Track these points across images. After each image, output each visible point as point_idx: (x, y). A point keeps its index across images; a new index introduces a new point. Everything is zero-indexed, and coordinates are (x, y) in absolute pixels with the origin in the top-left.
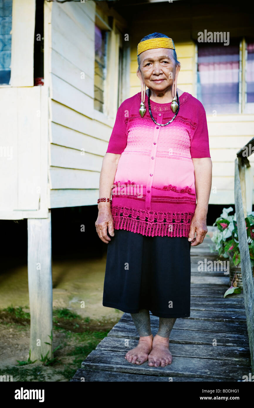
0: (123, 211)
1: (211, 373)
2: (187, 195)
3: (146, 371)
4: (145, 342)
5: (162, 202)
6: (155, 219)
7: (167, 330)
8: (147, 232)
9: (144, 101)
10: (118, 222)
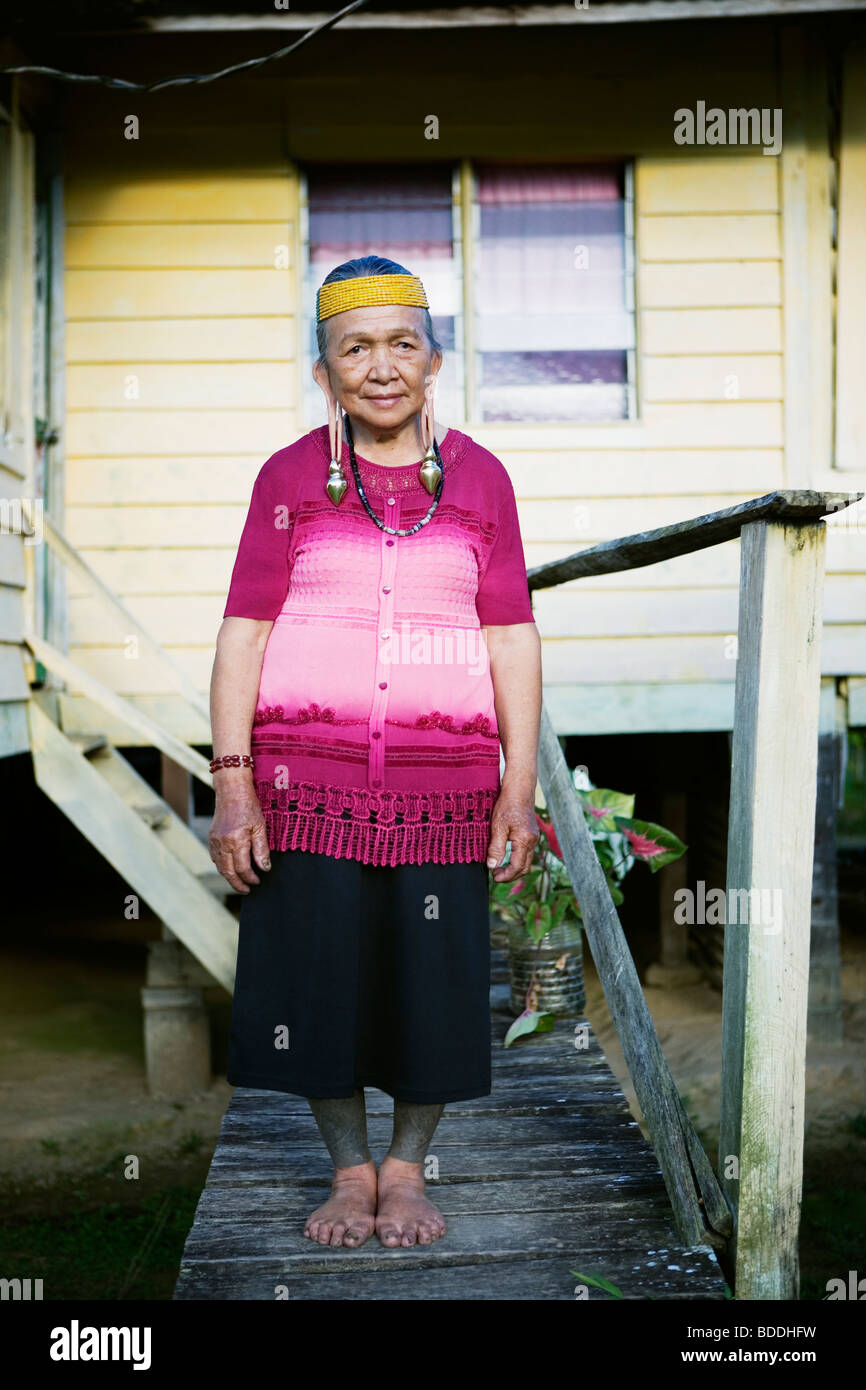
0: (296, 795)
1: (568, 1245)
2: (478, 739)
3: (382, 1263)
4: (358, 1182)
5: (416, 764)
6: (397, 813)
7: (421, 1141)
8: (375, 853)
9: (339, 458)
10: (284, 829)
